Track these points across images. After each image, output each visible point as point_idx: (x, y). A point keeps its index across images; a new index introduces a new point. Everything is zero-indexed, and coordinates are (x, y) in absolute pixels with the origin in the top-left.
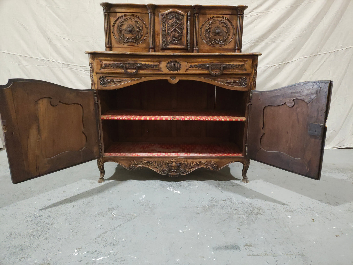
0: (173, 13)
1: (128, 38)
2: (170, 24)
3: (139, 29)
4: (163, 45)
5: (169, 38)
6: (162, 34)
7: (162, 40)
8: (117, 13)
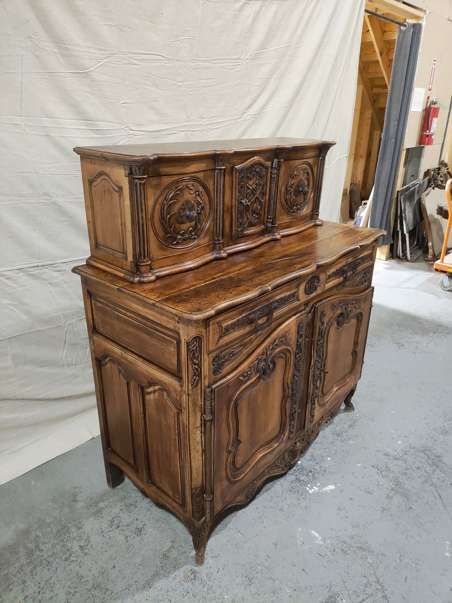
0: (256, 166)
1: (183, 231)
2: (251, 188)
3: (200, 207)
4: (238, 231)
5: (247, 215)
6: (238, 211)
7: (238, 221)
8: (162, 177)
